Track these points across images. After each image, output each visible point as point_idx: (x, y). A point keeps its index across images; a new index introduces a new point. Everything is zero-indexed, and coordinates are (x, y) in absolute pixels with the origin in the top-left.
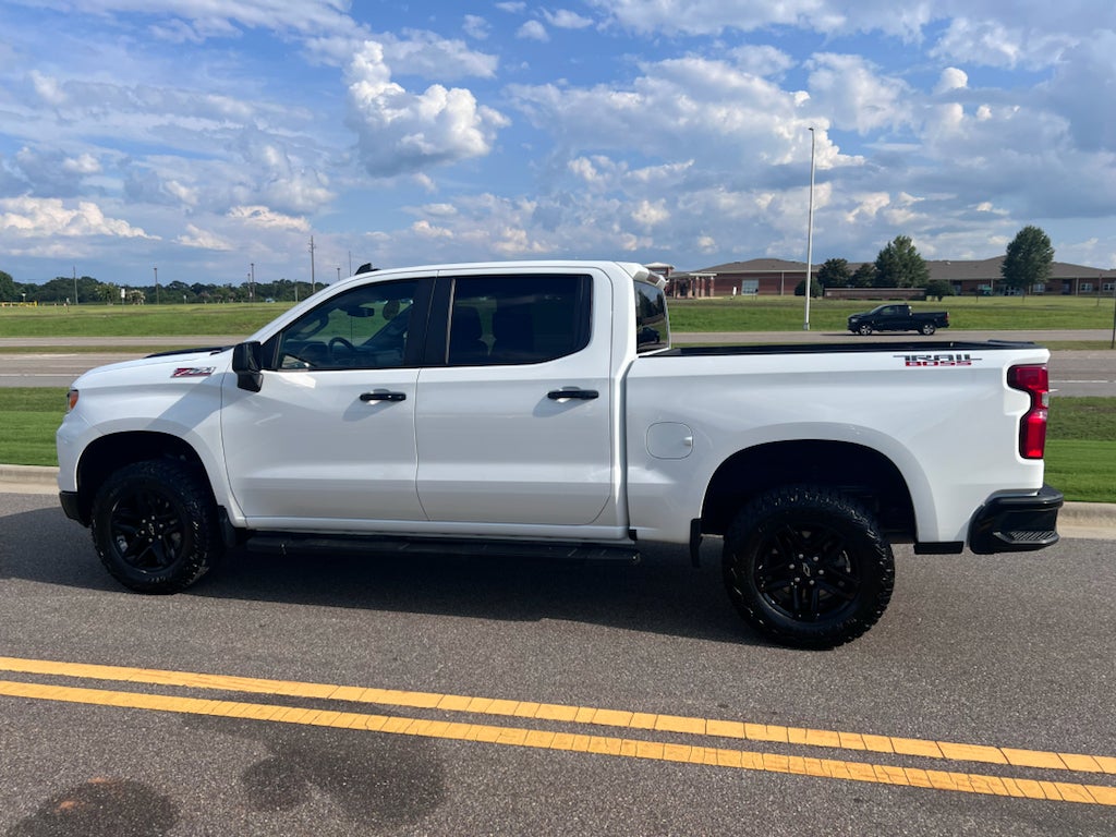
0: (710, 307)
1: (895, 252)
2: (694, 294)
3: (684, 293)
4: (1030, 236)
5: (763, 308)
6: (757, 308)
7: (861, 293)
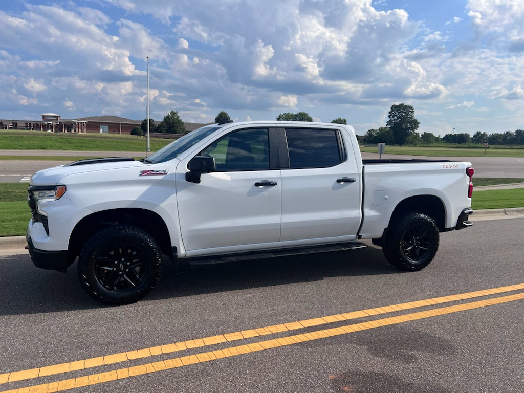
0: (94, 139)
1: (171, 118)
2: (75, 131)
3: (69, 130)
4: (223, 115)
5: (122, 140)
6: (120, 140)
7: (161, 135)
